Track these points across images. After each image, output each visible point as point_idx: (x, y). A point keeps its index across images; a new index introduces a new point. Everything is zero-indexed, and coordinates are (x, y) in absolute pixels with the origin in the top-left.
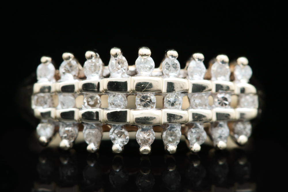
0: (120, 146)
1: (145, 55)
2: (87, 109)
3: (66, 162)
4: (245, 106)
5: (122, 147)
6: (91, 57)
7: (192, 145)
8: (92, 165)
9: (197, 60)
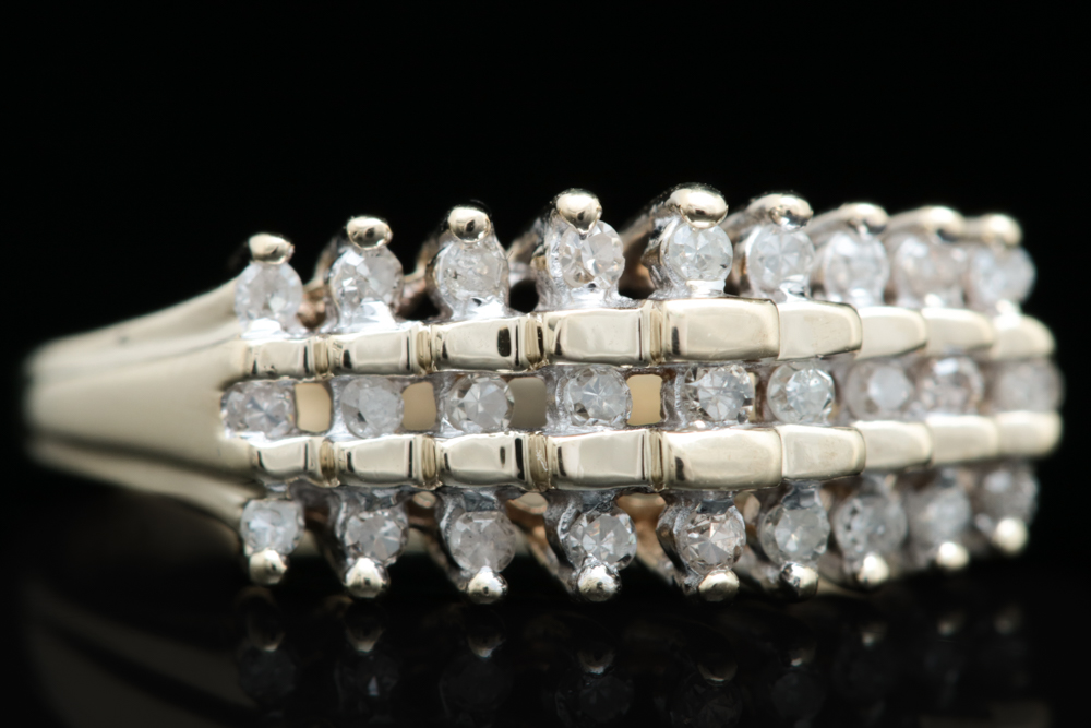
0: (609, 572)
1: (700, 215)
2: (465, 433)
3: (366, 647)
4: (1016, 406)
5: (617, 579)
6: (470, 231)
7: (852, 561)
8: (486, 653)
9: (863, 230)
